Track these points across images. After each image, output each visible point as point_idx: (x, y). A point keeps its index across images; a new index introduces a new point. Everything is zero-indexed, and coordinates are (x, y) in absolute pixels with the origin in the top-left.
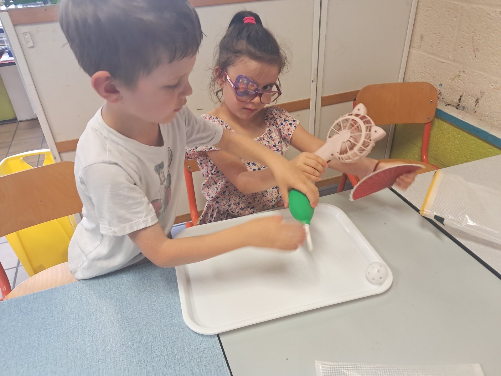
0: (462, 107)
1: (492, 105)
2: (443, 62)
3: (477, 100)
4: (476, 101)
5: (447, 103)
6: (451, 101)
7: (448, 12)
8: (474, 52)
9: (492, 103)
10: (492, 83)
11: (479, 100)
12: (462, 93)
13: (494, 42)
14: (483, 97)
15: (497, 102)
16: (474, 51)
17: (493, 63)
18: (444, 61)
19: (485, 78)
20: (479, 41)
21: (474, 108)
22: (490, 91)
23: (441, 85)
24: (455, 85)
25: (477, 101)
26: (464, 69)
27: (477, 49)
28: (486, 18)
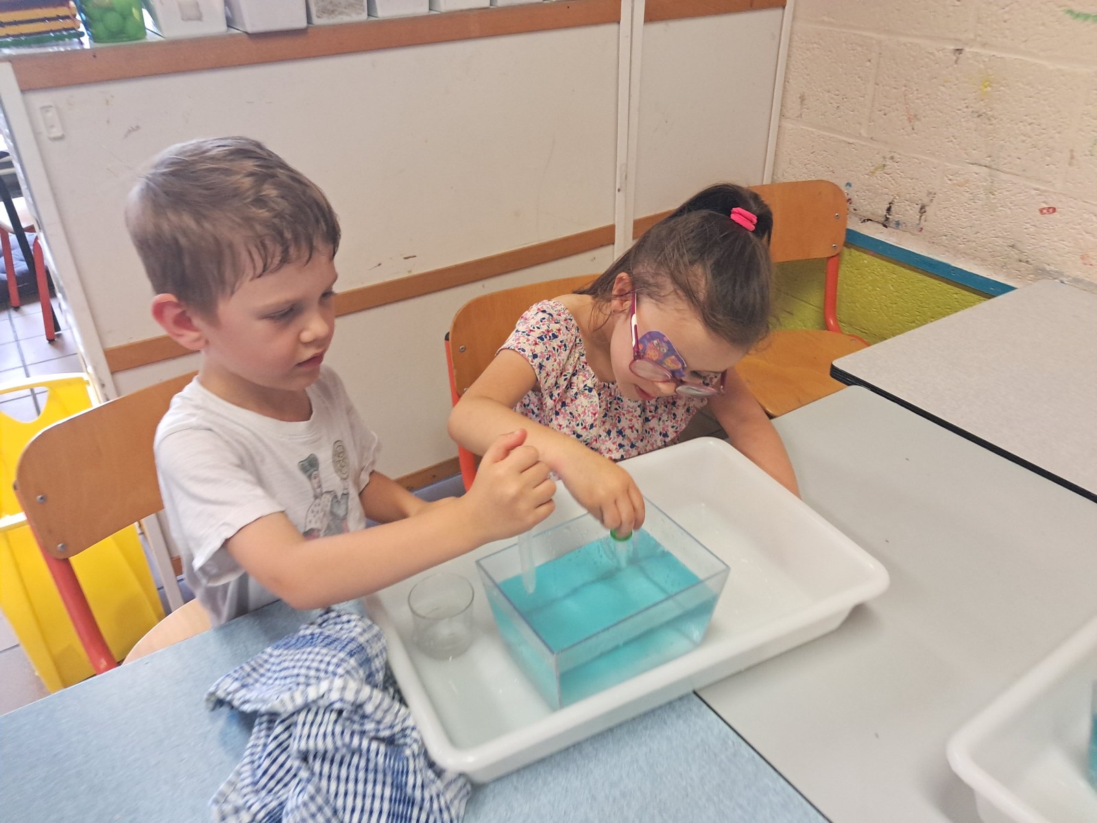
0: (894, 222)
1: (953, 214)
2: (849, 143)
3: (923, 207)
4: (921, 209)
5: (864, 217)
6: (872, 214)
7: (852, 51)
8: (910, 122)
9: (952, 210)
10: (949, 176)
11: (927, 208)
12: (892, 197)
13: (946, 103)
14: (934, 202)
15: (961, 208)
16: (909, 120)
17: (947, 140)
18: (851, 141)
19: (935, 168)
20: (917, 101)
21: (918, 222)
22: (946, 190)
23: (850, 186)
24: (878, 184)
25: (923, 210)
26: (893, 154)
27: (915, 116)
28: (927, 60)
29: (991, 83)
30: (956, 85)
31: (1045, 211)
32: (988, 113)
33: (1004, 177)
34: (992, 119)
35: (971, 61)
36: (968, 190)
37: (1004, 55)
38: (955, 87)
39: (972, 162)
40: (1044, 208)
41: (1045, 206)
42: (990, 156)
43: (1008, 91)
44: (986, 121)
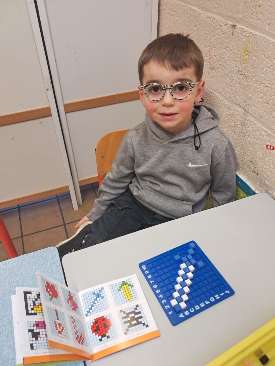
1: (227, 132)
7: (189, 19)
8: (211, 70)
9: (227, 130)
10: (226, 108)
13: (227, 62)
15: (230, 130)
17: (226, 86)
19: (221, 102)
20: (214, 57)
22: (225, 117)
27: (213, 67)
28: (219, 31)
29: (249, 52)
30: (232, 50)
31: (269, 147)
32: (246, 73)
33: (251, 118)
34: (248, 78)
35: (240, 35)
36: (234, 120)
37: (257, 33)
38: (231, 51)
39: (236, 103)
40: (269, 145)
41: (269, 143)
42: (245, 103)
43: (257, 61)
44: (245, 78)
